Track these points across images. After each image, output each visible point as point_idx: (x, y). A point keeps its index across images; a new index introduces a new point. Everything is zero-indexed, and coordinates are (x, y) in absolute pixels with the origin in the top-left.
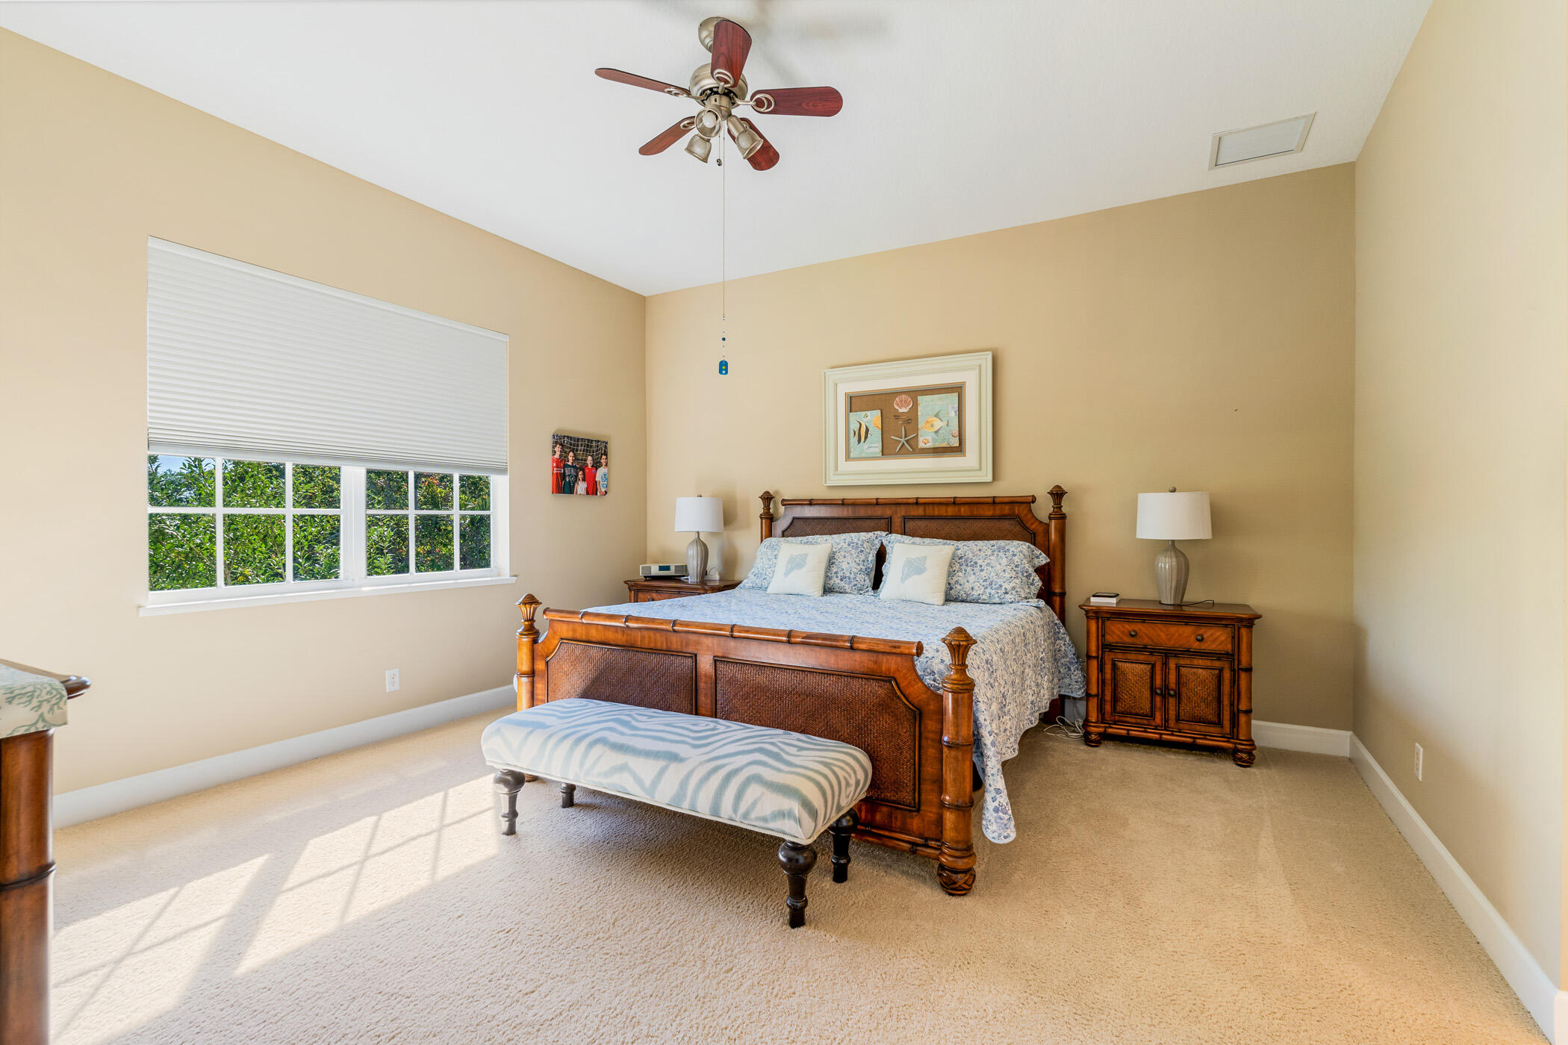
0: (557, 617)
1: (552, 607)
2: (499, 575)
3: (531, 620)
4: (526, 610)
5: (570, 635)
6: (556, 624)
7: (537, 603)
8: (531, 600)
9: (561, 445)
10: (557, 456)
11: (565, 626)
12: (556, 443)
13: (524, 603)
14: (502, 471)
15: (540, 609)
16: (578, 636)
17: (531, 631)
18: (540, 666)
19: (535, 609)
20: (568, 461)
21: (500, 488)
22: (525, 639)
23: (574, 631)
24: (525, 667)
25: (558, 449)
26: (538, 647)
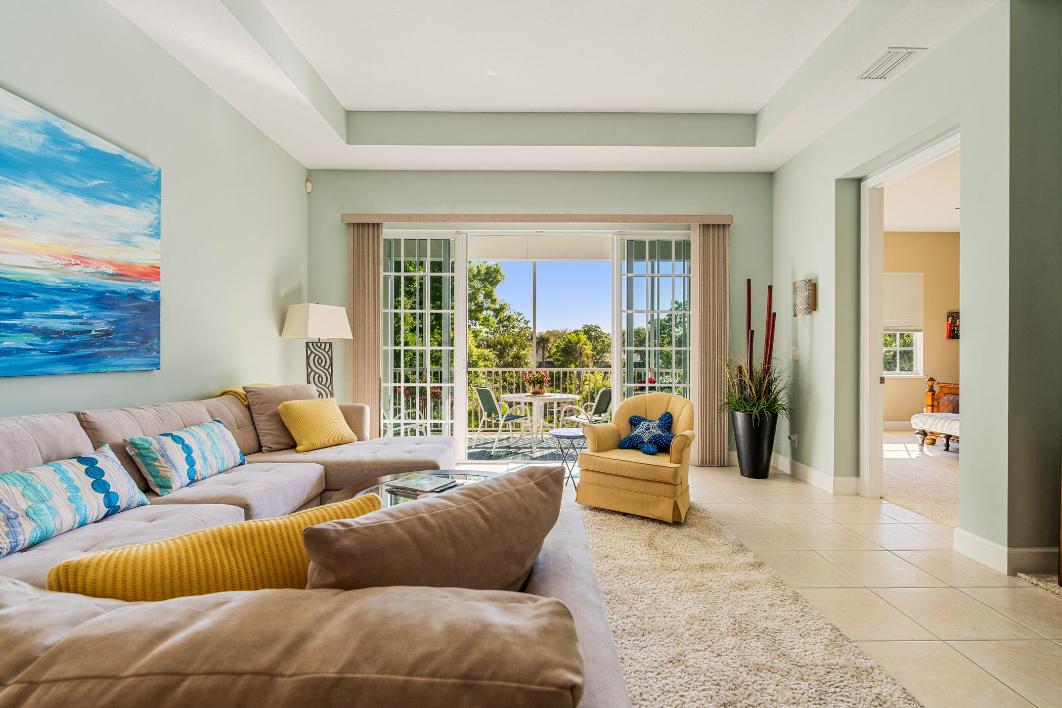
0: (943, 385)
1: (941, 382)
2: (918, 374)
3: (932, 387)
4: (930, 383)
5: (949, 392)
6: (942, 388)
7: (934, 380)
8: (932, 379)
9: (952, 316)
10: (950, 322)
11: (946, 389)
12: (949, 316)
13: (929, 380)
14: (920, 331)
15: (936, 383)
16: (952, 392)
17: (931, 389)
18: (936, 403)
19: (933, 383)
20: (956, 324)
21: (918, 339)
22: (930, 393)
23: (950, 390)
24: (930, 403)
25: (950, 319)
26: (935, 396)
